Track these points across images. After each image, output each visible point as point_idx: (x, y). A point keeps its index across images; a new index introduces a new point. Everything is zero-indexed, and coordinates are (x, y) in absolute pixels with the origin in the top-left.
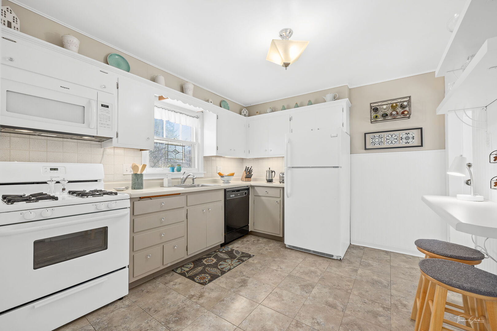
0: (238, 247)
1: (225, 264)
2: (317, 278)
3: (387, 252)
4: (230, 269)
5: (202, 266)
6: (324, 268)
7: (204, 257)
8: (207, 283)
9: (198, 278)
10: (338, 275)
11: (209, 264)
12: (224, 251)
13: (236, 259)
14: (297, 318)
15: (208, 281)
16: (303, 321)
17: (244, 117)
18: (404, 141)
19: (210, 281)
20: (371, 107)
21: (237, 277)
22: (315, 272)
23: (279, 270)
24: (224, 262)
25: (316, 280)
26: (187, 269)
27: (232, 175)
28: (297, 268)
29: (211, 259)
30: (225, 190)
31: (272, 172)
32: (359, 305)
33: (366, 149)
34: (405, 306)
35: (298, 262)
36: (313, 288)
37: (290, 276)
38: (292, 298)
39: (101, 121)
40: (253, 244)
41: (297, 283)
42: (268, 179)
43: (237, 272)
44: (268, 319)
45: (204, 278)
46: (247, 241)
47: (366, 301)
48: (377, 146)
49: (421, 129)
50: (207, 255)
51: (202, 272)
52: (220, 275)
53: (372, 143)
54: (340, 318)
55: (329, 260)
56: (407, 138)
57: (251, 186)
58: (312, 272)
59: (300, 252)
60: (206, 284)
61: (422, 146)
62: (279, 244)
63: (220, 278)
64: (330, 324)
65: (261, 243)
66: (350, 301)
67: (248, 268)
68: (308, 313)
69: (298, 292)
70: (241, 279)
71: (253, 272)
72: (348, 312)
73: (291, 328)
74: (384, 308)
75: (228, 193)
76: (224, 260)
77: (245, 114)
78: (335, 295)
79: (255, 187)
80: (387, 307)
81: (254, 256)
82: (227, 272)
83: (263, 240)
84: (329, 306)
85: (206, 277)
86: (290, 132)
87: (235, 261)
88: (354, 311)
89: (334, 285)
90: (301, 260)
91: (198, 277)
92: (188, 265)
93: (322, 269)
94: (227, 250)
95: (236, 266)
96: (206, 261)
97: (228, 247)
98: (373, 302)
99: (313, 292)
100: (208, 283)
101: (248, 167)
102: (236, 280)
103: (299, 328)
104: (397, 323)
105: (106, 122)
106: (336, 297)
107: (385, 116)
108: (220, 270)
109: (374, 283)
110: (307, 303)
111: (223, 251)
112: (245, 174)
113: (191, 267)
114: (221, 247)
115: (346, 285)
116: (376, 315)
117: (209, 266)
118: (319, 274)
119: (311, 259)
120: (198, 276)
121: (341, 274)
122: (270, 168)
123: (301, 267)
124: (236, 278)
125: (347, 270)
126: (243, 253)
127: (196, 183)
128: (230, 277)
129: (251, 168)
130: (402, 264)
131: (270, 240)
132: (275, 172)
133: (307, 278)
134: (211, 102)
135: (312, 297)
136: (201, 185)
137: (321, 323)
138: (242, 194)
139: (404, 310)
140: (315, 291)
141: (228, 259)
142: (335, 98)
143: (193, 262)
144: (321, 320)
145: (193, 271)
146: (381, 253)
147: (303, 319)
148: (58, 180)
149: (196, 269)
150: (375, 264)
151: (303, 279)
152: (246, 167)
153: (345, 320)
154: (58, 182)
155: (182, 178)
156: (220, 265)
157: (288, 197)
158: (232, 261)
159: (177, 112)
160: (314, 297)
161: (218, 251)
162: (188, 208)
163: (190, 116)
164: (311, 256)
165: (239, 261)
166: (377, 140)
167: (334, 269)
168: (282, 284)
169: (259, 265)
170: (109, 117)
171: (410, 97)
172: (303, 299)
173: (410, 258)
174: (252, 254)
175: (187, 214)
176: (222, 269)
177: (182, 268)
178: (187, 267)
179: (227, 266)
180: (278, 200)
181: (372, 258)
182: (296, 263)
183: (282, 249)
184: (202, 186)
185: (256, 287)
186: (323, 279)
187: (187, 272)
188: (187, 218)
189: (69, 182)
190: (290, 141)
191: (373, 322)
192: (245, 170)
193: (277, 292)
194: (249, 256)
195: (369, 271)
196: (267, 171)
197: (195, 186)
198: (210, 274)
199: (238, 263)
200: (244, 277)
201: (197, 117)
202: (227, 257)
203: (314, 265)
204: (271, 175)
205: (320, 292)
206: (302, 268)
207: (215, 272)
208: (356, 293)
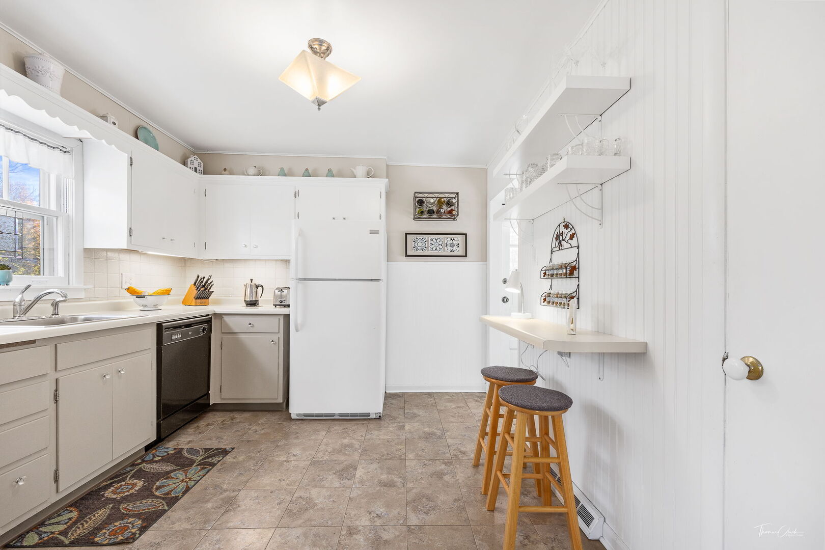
0: (190, 441)
1: (171, 482)
2: (356, 453)
3: (429, 394)
4: (188, 489)
5: (106, 505)
6: (362, 436)
7: (105, 484)
8: (137, 535)
9: (106, 535)
10: (383, 439)
11: (127, 495)
12: (156, 459)
13: (195, 464)
14: (348, 522)
15: (138, 532)
16: (358, 523)
17: (194, 172)
18: (449, 248)
19: (143, 530)
20: (415, 197)
21: (211, 498)
22: (350, 446)
23: (292, 459)
24: (165, 479)
25: (356, 456)
26: (62, 527)
27: (167, 292)
28: (322, 447)
29: (128, 485)
30: (159, 326)
31: (257, 287)
32: (420, 471)
33: (407, 255)
34: (464, 453)
35: (320, 437)
36: (355, 469)
37: (314, 463)
38: (330, 496)
40: (223, 426)
41: (330, 470)
42: (248, 299)
43: (205, 489)
44: (300, 546)
45: (125, 528)
46: (208, 425)
47: (426, 462)
48: (420, 253)
49: (466, 235)
50: (111, 479)
51: (109, 520)
52: (166, 508)
53: (414, 247)
54: (404, 496)
55: (365, 422)
56: (452, 245)
57: (215, 315)
58: (346, 446)
59: (318, 422)
60: (134, 540)
61: (466, 256)
62: (277, 417)
63: (169, 513)
64: (394, 511)
65: (240, 422)
66: (409, 469)
67: (230, 474)
68: (360, 508)
69: (336, 484)
70: (222, 499)
71: (243, 478)
72: (410, 485)
73: (342, 542)
74: (445, 463)
75: (165, 332)
76: (167, 475)
77: (196, 168)
78: (388, 468)
79: (224, 316)
80: (449, 461)
81: (233, 449)
82: (182, 496)
83: (242, 416)
84: (385, 486)
85: (130, 525)
86: (295, 218)
87: (193, 471)
88: (416, 481)
89: (383, 456)
90: (324, 433)
91: (105, 533)
92: (59, 515)
93: (360, 438)
94: (165, 454)
95: (199, 478)
96: (114, 492)
97: (165, 448)
98: (433, 460)
99: (357, 476)
100: (140, 535)
101: (202, 276)
102: (209, 505)
103: (355, 536)
104: (463, 475)
106: (390, 471)
107: (431, 212)
108: (163, 499)
109: (428, 437)
110: (353, 495)
111: (154, 457)
112: (195, 292)
113: (70, 519)
114: (146, 451)
115: (397, 450)
116: (440, 475)
117: (125, 499)
118: (357, 446)
119: (337, 428)
120: (104, 531)
121: (386, 437)
122: (252, 280)
123: (327, 445)
124: (208, 501)
125: (391, 429)
126: (207, 450)
127: (64, 312)
128: (193, 503)
129: (209, 279)
130: (448, 404)
131: (258, 413)
132: (262, 287)
133: (342, 458)
134: (114, 124)
135: (359, 482)
136: (83, 317)
137: (381, 514)
138: (196, 332)
139: (465, 458)
140: (359, 473)
141: (174, 470)
142: (369, 175)
143: (74, 505)
144: (382, 510)
145: (83, 524)
146: (424, 396)
147: (356, 520)
149: (90, 519)
150: (421, 412)
151: (336, 462)
152: (198, 277)
153: (410, 496)
155: (18, 300)
156: (158, 488)
157: (297, 331)
158: (186, 472)
160: (362, 482)
161: (139, 461)
162: (58, 375)
164: (336, 422)
165: (203, 469)
166: (420, 244)
167: (376, 433)
168: (306, 481)
169: (251, 463)
171: (457, 194)
172: (345, 491)
173: (454, 396)
174: (228, 447)
175: (56, 391)
176: (167, 494)
177: (41, 529)
178: (58, 523)
179: (178, 484)
180: (275, 337)
181: (416, 406)
182: (318, 440)
183: (285, 423)
184: (86, 320)
185: (259, 503)
186: (365, 451)
187: (64, 533)
188: (56, 401)
190: (301, 234)
191: (440, 485)
192: (195, 283)
193: (301, 497)
194: (225, 452)
195: (418, 424)
196: (246, 286)
197: (62, 322)
198: (138, 516)
199: (203, 472)
200: (225, 494)
201: (65, 150)
202: (169, 469)
203: (345, 435)
204: (254, 292)
205: (367, 471)
206: (329, 444)
207: (150, 506)
208: (411, 456)
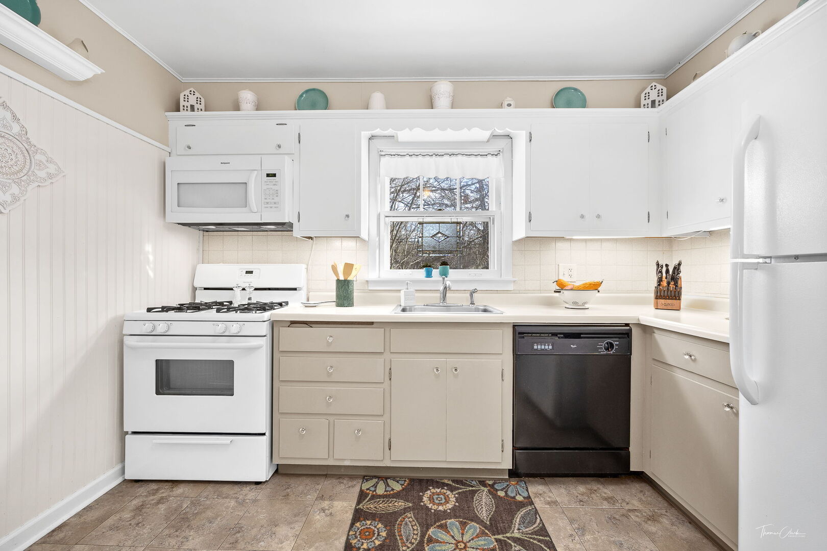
1: (456, 532)
5: (411, 501)
9: (362, 528)
11: (427, 508)
13: (500, 537)
24: (461, 523)
29: (447, 497)
30: (514, 328)
39: (266, 199)
45: (370, 536)
51: (388, 517)
75: (521, 337)
76: (470, 519)
77: (653, 101)
79: (656, 331)
85: (374, 538)
94: (514, 495)
96: (432, 495)
105: (273, 199)
113: (392, 490)
114: (509, 477)
117: (421, 511)
126: (541, 532)
134: (509, 106)
141: (481, 521)
143: (412, 481)
145: (384, 502)
148: (243, 286)
149: (391, 502)
154: (244, 289)
159: (443, 155)
161: (490, 482)
162: (392, 356)
163: (476, 155)
170: (277, 191)
175: (390, 369)
187: (373, 497)
188: (390, 378)
189: (256, 289)
201: (496, 153)
202: (485, 515)
